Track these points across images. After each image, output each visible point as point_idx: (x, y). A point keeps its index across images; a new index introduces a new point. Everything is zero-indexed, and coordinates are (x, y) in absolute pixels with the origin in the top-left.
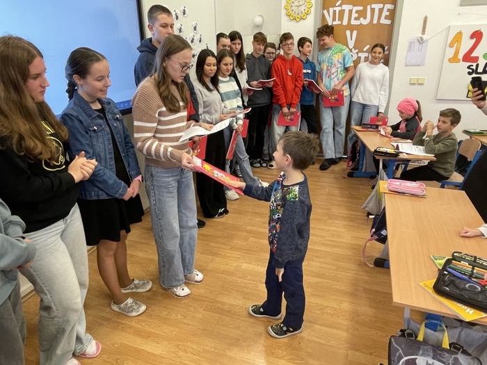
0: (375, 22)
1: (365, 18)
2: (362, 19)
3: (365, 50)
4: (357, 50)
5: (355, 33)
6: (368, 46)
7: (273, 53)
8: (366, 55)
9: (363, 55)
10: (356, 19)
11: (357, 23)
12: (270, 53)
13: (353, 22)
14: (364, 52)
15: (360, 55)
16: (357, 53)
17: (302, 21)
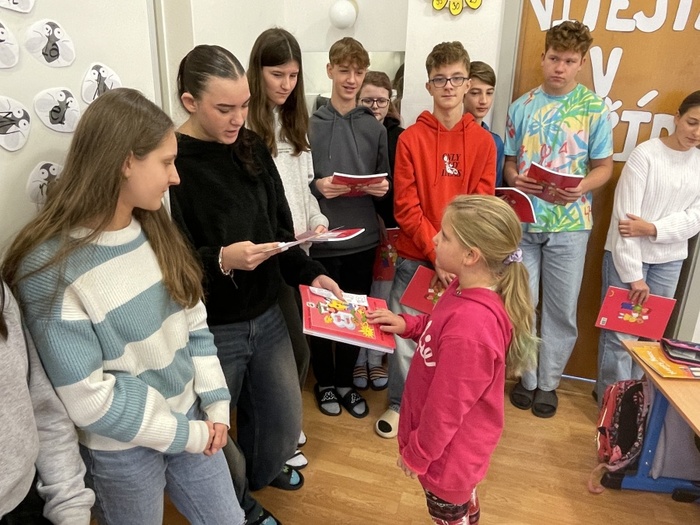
0: (680, 24)
1: (650, 13)
2: (639, 16)
3: (642, 103)
4: (619, 104)
5: (616, 55)
6: (653, 94)
7: (380, 100)
8: (646, 117)
9: (635, 119)
10: (621, 15)
11: (626, 25)
12: (370, 100)
13: (614, 24)
14: (640, 109)
15: (627, 116)
16: (619, 112)
17: (466, 15)
